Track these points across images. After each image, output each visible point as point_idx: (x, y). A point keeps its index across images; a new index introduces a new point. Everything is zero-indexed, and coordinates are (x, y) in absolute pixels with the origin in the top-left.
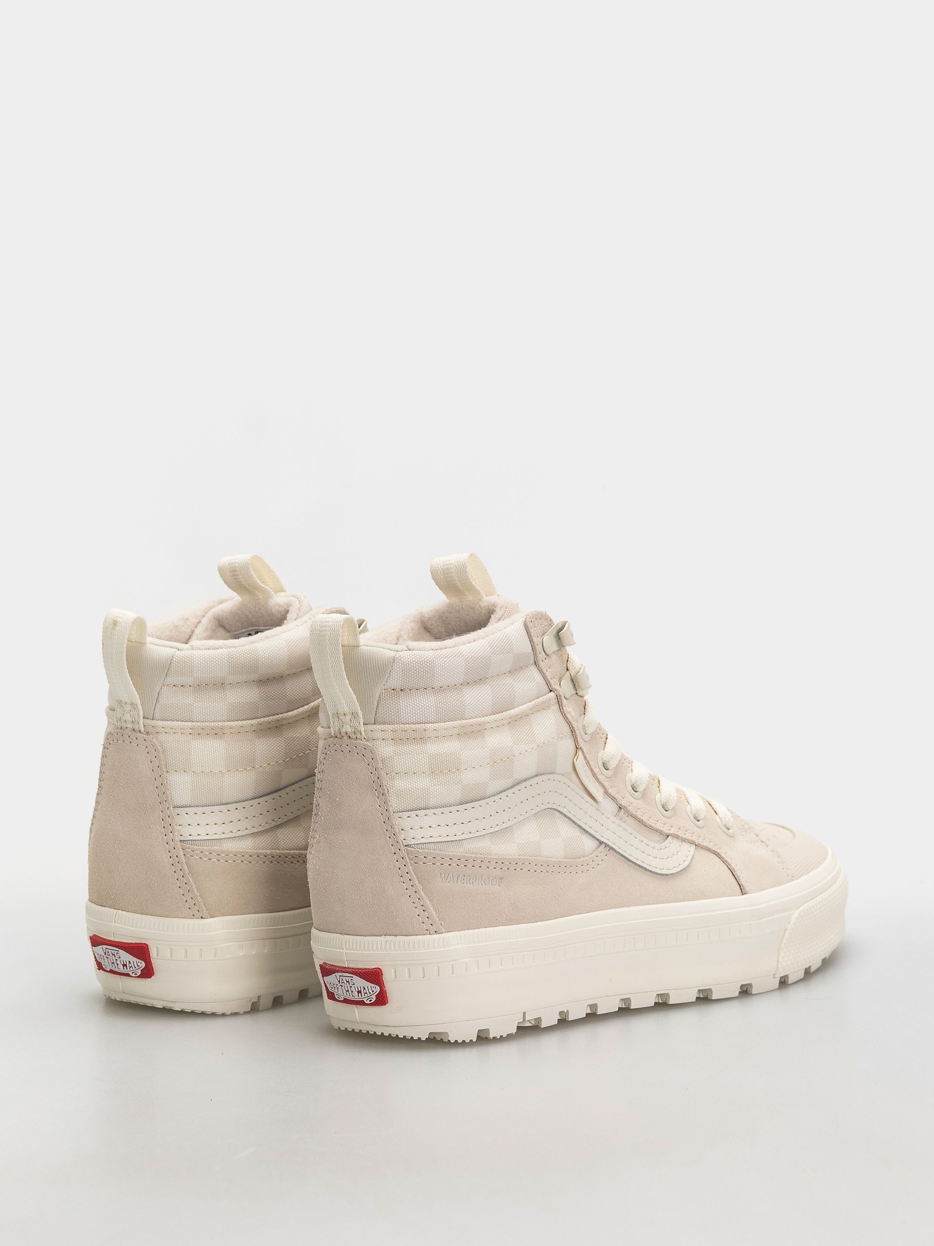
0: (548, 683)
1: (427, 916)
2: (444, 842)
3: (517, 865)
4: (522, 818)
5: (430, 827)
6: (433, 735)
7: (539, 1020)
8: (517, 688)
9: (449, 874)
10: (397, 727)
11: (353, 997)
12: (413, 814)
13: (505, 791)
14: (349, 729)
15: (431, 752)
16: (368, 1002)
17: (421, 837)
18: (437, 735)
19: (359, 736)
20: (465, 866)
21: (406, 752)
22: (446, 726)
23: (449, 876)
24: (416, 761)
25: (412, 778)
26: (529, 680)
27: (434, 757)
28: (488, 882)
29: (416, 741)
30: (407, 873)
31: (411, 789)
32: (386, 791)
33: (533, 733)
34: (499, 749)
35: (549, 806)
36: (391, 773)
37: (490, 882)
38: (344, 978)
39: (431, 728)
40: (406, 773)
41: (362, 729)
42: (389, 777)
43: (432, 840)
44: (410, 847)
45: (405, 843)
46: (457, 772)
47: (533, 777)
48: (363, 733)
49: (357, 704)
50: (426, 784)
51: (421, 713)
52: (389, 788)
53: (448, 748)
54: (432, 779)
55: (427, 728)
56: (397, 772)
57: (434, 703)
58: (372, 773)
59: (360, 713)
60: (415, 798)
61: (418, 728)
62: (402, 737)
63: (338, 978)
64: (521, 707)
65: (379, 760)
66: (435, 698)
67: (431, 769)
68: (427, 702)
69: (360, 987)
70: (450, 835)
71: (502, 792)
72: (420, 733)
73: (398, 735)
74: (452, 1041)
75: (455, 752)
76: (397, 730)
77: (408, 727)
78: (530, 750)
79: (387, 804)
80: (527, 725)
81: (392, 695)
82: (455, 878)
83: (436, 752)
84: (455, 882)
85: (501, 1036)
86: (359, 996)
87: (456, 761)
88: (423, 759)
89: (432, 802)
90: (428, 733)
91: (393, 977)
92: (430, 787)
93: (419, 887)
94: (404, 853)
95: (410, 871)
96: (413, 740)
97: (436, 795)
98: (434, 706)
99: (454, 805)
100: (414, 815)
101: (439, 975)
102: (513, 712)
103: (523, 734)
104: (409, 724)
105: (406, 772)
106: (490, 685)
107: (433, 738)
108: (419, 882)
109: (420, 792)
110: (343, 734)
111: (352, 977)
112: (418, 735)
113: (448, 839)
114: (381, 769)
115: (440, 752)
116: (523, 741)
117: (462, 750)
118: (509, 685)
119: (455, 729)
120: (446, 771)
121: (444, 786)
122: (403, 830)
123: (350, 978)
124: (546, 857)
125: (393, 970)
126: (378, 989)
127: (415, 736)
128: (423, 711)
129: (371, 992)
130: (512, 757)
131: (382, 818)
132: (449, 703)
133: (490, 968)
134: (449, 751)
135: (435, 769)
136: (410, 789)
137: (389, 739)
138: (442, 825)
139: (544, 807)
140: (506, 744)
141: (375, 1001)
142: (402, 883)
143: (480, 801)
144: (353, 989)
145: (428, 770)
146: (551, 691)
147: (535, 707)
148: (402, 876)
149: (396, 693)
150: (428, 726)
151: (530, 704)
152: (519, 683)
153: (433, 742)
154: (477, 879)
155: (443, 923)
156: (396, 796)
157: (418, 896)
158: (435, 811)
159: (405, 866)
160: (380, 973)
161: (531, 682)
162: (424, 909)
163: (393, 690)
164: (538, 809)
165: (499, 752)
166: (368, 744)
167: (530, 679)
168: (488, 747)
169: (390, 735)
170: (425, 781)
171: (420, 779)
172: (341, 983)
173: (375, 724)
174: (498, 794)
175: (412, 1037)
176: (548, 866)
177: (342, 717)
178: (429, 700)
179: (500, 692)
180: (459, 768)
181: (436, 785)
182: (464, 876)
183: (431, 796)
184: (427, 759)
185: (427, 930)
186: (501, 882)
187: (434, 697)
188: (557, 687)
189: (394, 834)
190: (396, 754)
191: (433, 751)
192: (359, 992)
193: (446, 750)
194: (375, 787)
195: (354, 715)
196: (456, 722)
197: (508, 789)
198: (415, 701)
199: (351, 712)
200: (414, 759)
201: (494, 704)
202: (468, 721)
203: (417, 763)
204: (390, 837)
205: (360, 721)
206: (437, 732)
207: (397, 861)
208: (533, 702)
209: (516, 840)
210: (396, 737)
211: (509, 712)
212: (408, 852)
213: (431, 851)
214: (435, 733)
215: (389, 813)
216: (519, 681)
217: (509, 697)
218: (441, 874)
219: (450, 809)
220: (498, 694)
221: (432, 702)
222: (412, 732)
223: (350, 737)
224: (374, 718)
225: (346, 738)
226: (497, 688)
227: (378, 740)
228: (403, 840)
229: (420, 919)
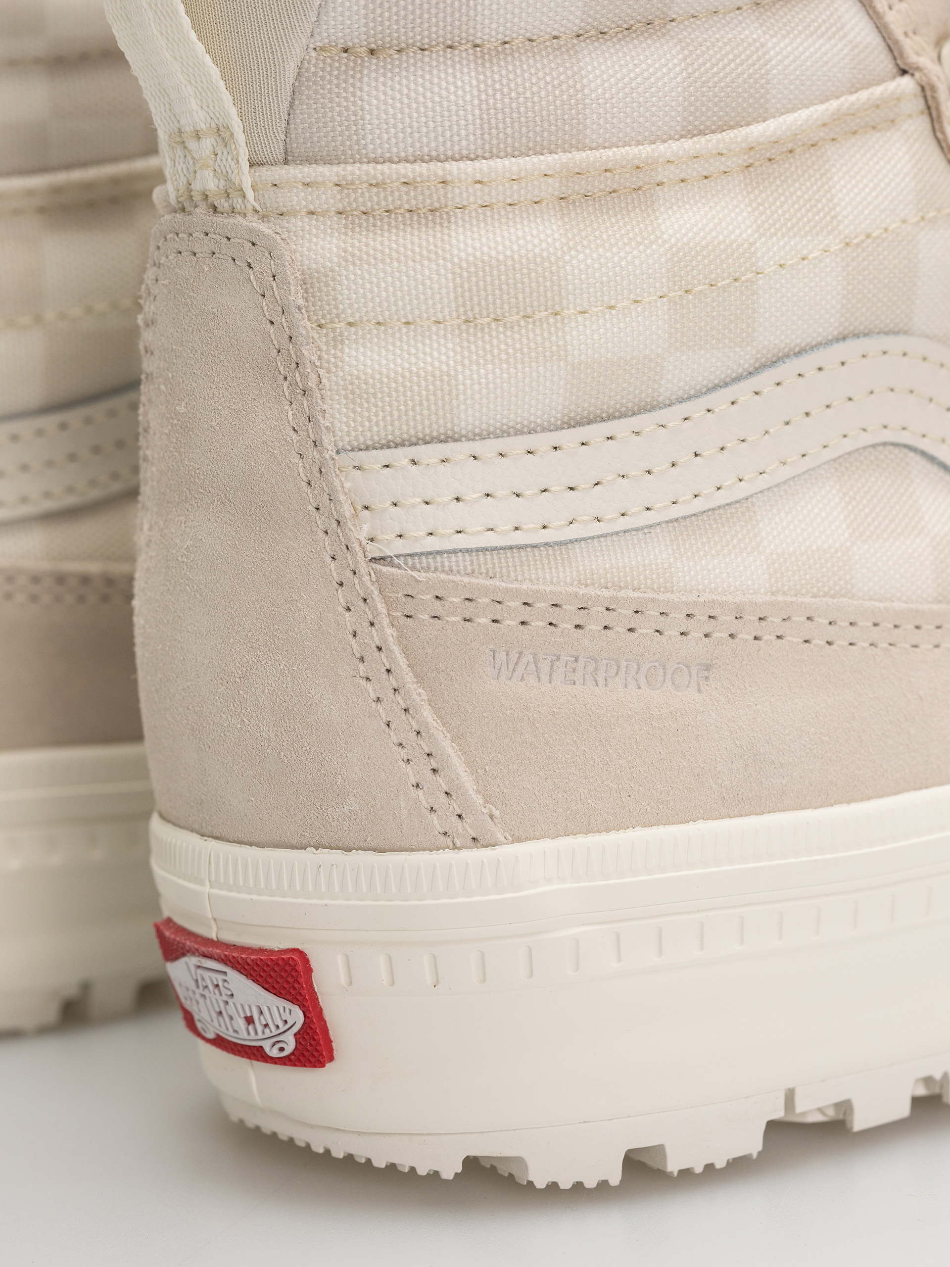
0: (892, 48)
1: (446, 788)
2: (502, 548)
3: (763, 623)
4: (785, 473)
5: (457, 499)
6: (472, 199)
7: (845, 1107)
8: (777, 54)
9: (521, 653)
10: (352, 174)
11: (235, 1035)
12: (401, 456)
13: (726, 384)
14: (209, 182)
15: (463, 255)
16: (274, 1053)
17: (423, 533)
18: (486, 198)
19: (238, 204)
20: (577, 627)
21: (379, 255)
22: (515, 168)
23: (524, 660)
24: (413, 283)
25: (400, 340)
26: (823, 34)
27: (472, 269)
28: (660, 678)
29: (415, 218)
30: (380, 649)
31: (396, 373)
32: (312, 383)
33: (831, 200)
34: (704, 248)
35: (887, 436)
36: (332, 322)
37: (669, 677)
38: (206, 975)
39: (463, 176)
40: (379, 323)
41: (244, 179)
42: (326, 335)
43: (461, 542)
44: (392, 564)
45: (374, 550)
46: (551, 320)
47: (828, 343)
48: (250, 194)
49: (227, 97)
50: (444, 358)
51: (431, 124)
52: (321, 372)
53: (521, 242)
54: (465, 344)
55: (451, 174)
56: (351, 320)
57: (475, 93)
58: (272, 323)
59: (237, 125)
60: (406, 405)
61: (421, 175)
62: (369, 204)
63: (193, 972)
64: (789, 118)
65: (291, 279)
66: (481, 77)
67: (462, 310)
68: (452, 89)
69: (250, 1007)
70: (525, 527)
71: (715, 387)
72: (427, 192)
73: (356, 200)
74: (540, 1184)
75: (545, 254)
76: (352, 183)
77: (387, 171)
78: (816, 254)
79: (317, 425)
80: (810, 176)
81: (338, 69)
82: (545, 667)
83: (478, 254)
84: (545, 678)
85: (709, 1167)
86: (249, 1033)
87: (548, 284)
88: (435, 277)
89: (466, 420)
90: (457, 191)
91: (343, 980)
92: (459, 368)
93: (418, 694)
94: (369, 584)
95: (386, 640)
96: (407, 215)
97: (477, 396)
98: (476, 102)
99: (544, 430)
100: (405, 462)
101: (484, 980)
102: (757, 131)
103: (794, 203)
104: (392, 162)
105: (381, 319)
106: (680, 41)
107: (473, 206)
108: (420, 678)
109: (423, 383)
110: (197, 197)
111: (225, 973)
112: (421, 198)
113: (519, 538)
114: (299, 308)
115: (493, 253)
116: (793, 227)
117: (570, 249)
118: (750, 45)
119: (550, 180)
120: (515, 318)
121: (505, 366)
122: (367, 508)
123: (220, 977)
124: (871, 599)
125: (340, 959)
126: (297, 1017)
127: (413, 202)
128: (439, 119)
129: (281, 1024)
130: (749, 275)
131: (301, 469)
132: (528, 95)
133: (660, 953)
134: (523, 252)
135: (477, 310)
136: (392, 375)
137: (327, 211)
138: (498, 494)
139: (867, 439)
140: (733, 232)
141: (293, 1054)
142: (363, 682)
143: (634, 418)
144: (231, 1009)
145: (454, 314)
146: (904, 72)
147: (838, 117)
148: (362, 660)
149: (355, 62)
150: (452, 167)
151: (822, 108)
152: (787, 41)
153: (474, 222)
154: (623, 670)
155: (496, 813)
156: (346, 397)
157: (413, 723)
158: (477, 447)
159: (372, 624)
160: (300, 968)
161: (830, 39)
162: (435, 766)
163: (346, 51)
164: (847, 446)
165: (704, 257)
166: (263, 227)
167: (828, 29)
168: (665, 242)
169: (329, 199)
170: (443, 350)
171: (428, 342)
172: (201, 987)
173: (286, 162)
174: (698, 395)
175: (413, 1169)
176: (876, 625)
177: (192, 145)
178: (459, 83)
179: (713, 65)
180: (557, 308)
181: (478, 364)
182: (576, 660)
183: (462, 397)
184: (450, 276)
185: (445, 834)
186: (707, 678)
187: (478, 73)
188: (925, 61)
189: (339, 522)
190: (346, 261)
191: (470, 250)
192: (249, 1020)
193: (515, 248)
194: (281, 369)
195: (222, 133)
196: (550, 158)
197: (738, 379)
198: (412, 86)
199: (213, 126)
200: (404, 278)
201: (691, 104)
202: (592, 155)
203: (416, 288)
204: (326, 532)
205: (238, 154)
206: (486, 189)
207: (349, 609)
208: (834, 104)
209: (765, 543)
210: (350, 204)
211: (744, 131)
212: (380, 581)
213: (457, 578)
214: (479, 194)
215: (321, 453)
216: (788, 33)
217: (745, 81)
218: (494, 651)
219: (529, 441)
220: (707, 71)
221: (468, 89)
222: (404, 189)
223: (215, 209)
224: (281, 144)
225: (201, 211)
226: (704, 53)
227: (294, 213)
228: (364, 542)
229: (422, 797)
